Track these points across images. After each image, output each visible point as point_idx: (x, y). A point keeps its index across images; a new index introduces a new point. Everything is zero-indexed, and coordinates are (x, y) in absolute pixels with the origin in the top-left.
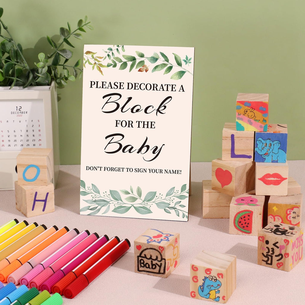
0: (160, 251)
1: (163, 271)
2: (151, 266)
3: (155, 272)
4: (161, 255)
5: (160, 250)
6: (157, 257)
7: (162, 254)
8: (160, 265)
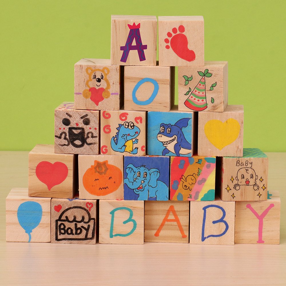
0: (88, 209)
1: (91, 235)
2: (74, 232)
3: (80, 238)
4: (89, 214)
5: (88, 207)
6: (83, 218)
7: (90, 212)
8: (87, 228)
